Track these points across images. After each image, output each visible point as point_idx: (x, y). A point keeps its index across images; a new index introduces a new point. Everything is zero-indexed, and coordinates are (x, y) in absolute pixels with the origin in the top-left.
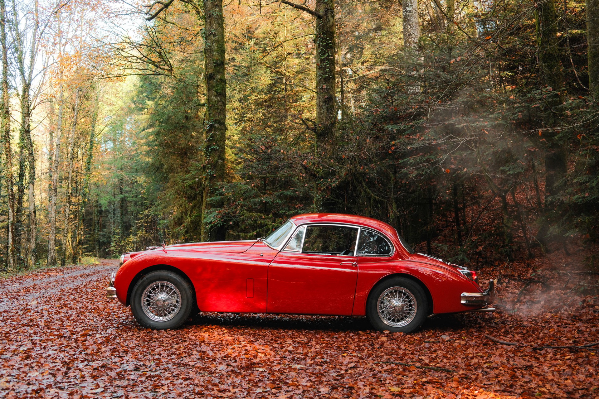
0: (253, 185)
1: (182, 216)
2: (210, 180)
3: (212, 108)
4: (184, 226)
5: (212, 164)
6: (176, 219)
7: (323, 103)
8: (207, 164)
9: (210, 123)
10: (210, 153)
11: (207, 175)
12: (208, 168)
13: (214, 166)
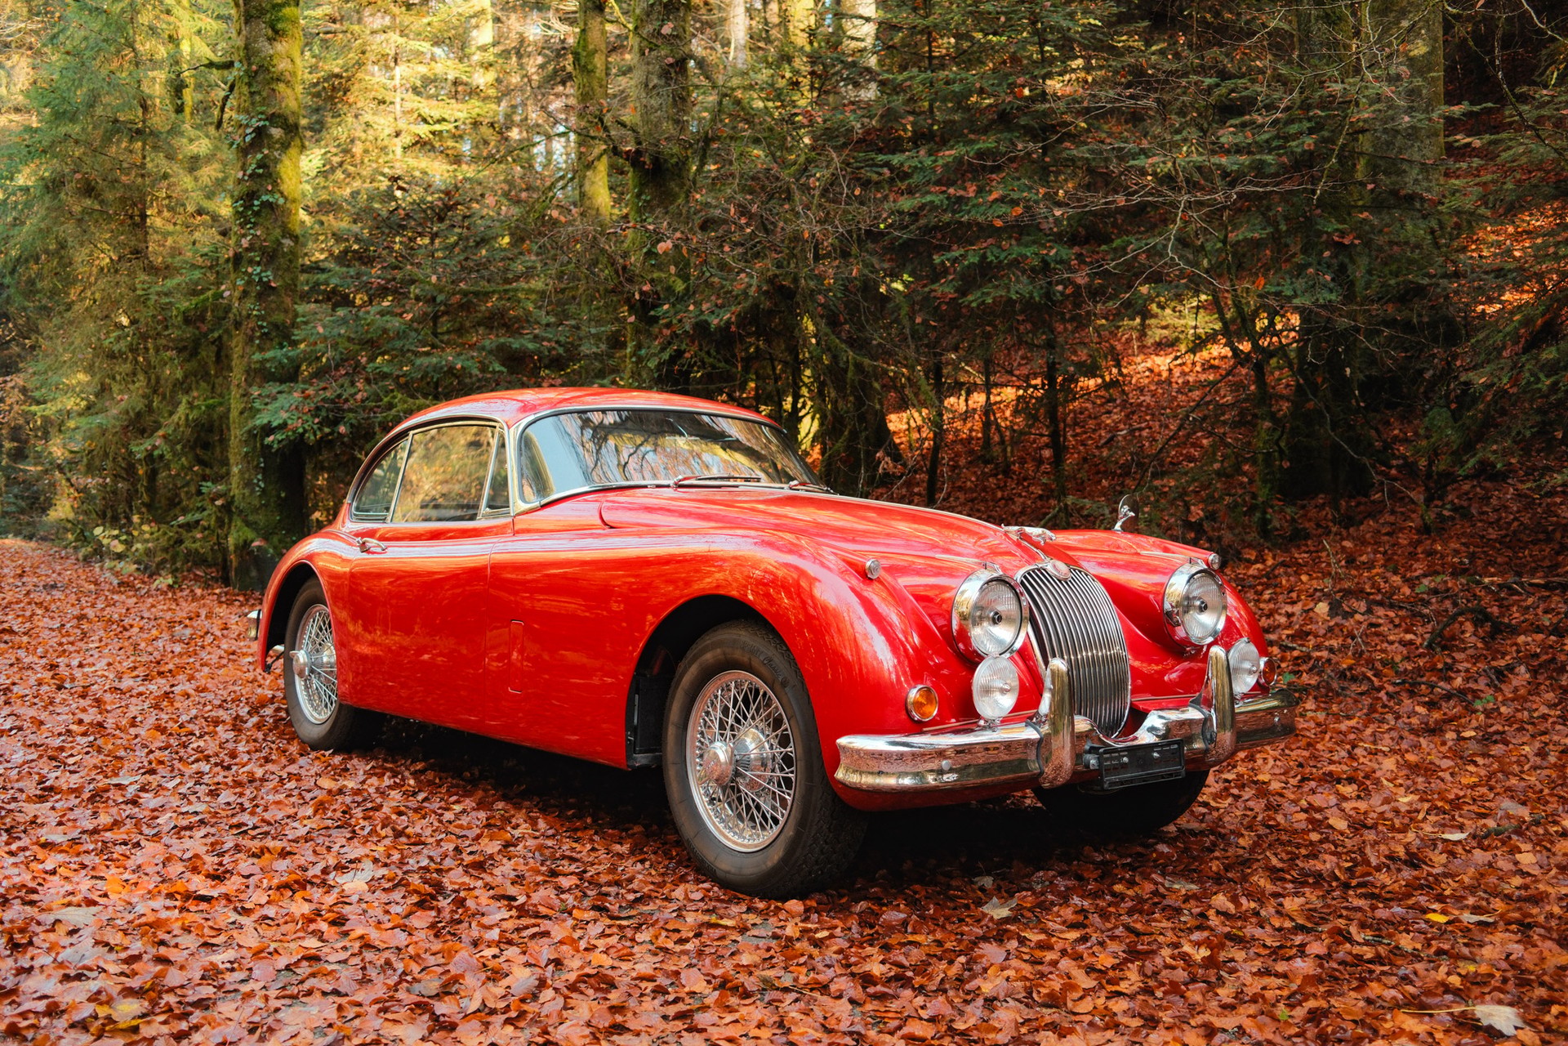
0: (409, 317)
1: (149, 407)
2: (260, 296)
3: (260, 78)
4: (164, 437)
5: (263, 251)
6: (132, 414)
7: (660, 77)
8: (249, 249)
9: (255, 123)
10: (257, 214)
11: (249, 283)
12: (251, 262)
13: (271, 256)
